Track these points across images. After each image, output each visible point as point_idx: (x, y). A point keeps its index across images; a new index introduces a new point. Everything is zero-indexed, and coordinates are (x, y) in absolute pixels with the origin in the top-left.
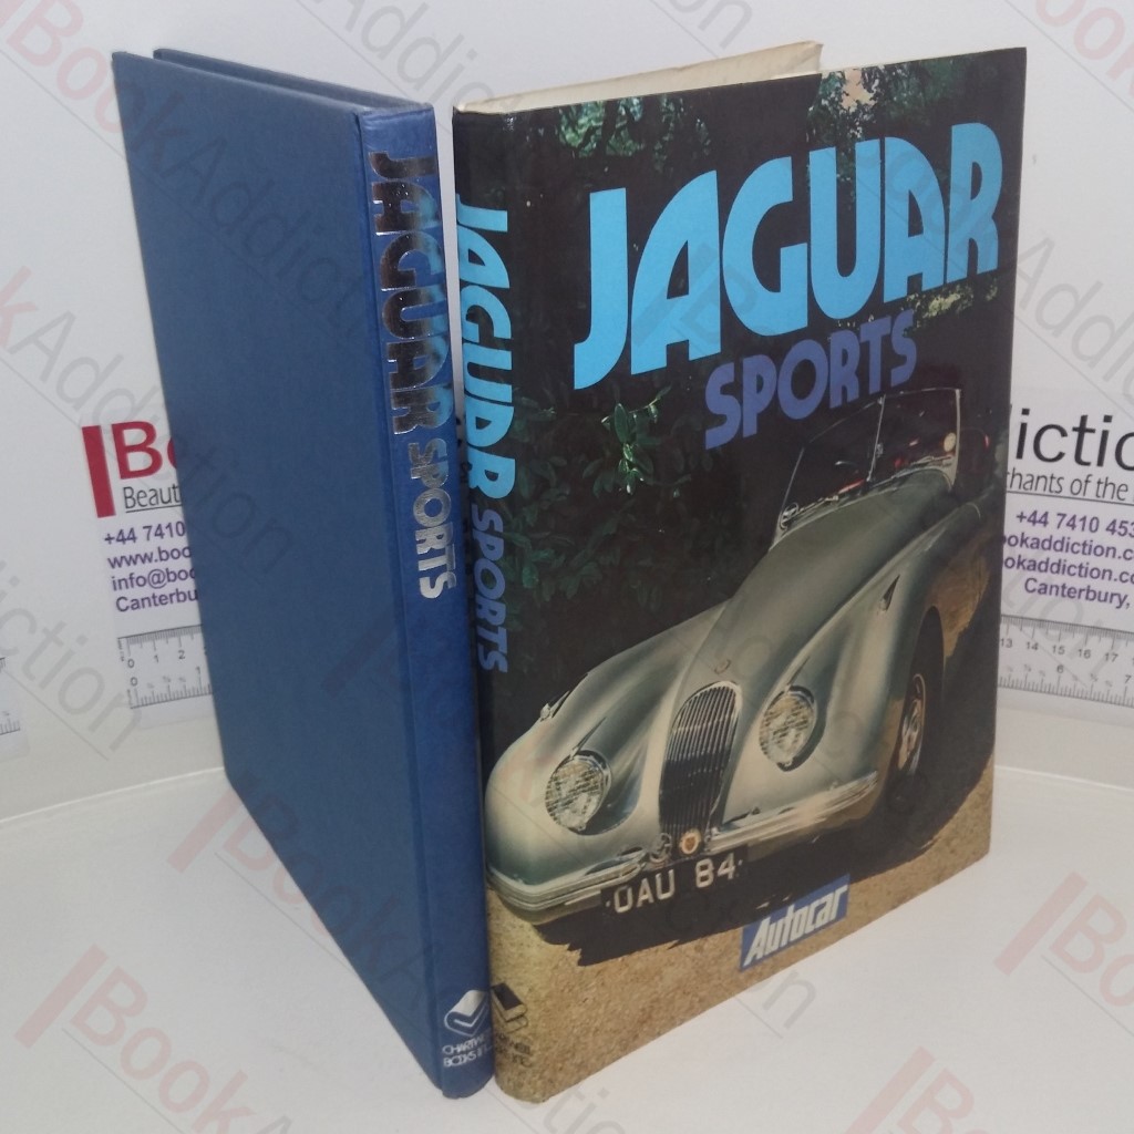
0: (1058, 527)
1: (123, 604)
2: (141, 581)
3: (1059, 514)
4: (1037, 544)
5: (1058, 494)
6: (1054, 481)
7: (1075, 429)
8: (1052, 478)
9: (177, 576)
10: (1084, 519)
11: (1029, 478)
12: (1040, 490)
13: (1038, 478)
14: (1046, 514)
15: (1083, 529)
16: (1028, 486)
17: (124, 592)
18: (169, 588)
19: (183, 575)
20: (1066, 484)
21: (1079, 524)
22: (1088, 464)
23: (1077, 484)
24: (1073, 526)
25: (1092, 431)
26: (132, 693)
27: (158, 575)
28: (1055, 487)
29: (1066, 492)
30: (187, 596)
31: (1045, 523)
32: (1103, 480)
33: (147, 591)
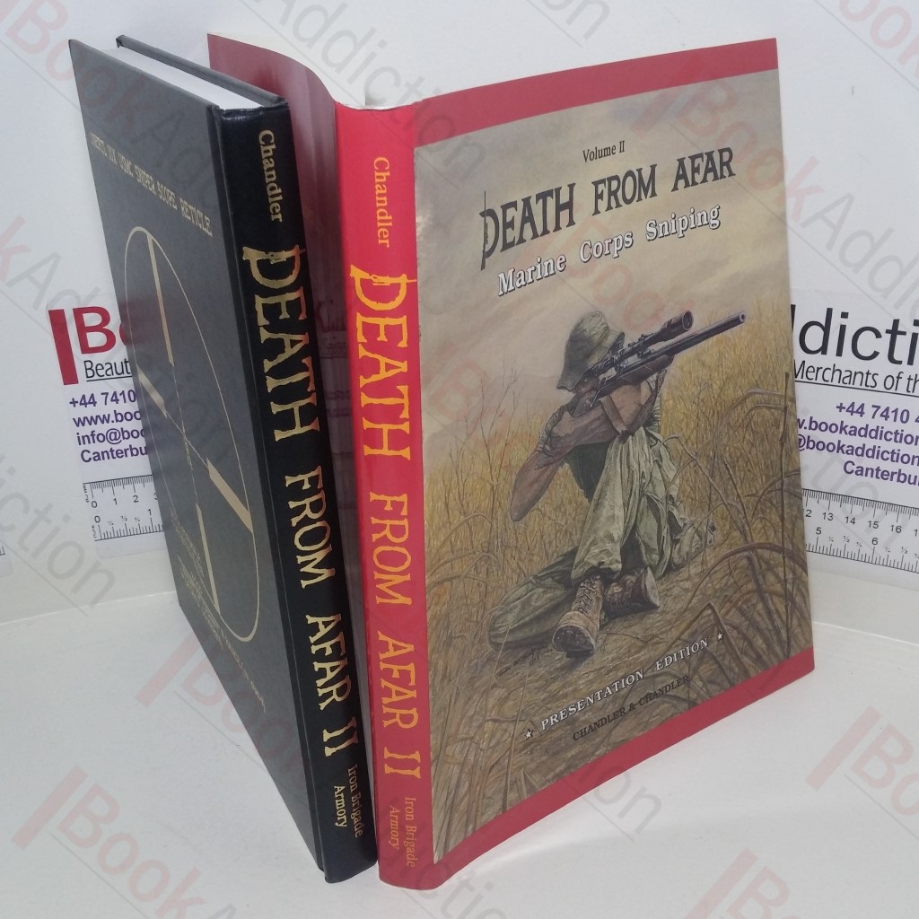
0: (873, 417)
1: (87, 456)
2: (101, 438)
3: (873, 406)
4: (855, 431)
5: (873, 389)
6: (870, 377)
7: (887, 331)
8: (868, 373)
9: (131, 434)
10: (896, 411)
11: (848, 374)
12: (857, 384)
13: (856, 374)
14: (862, 406)
15: (895, 420)
16: (847, 380)
17: (87, 446)
18: (124, 445)
19: (135, 434)
20: (880, 379)
21: (892, 415)
22: (900, 363)
23: (890, 380)
24: (887, 417)
25: (904, 333)
26: (96, 529)
27: (115, 433)
28: (871, 382)
29: (880, 387)
30: (139, 451)
31: (862, 414)
32: (913, 377)
33: (106, 446)
